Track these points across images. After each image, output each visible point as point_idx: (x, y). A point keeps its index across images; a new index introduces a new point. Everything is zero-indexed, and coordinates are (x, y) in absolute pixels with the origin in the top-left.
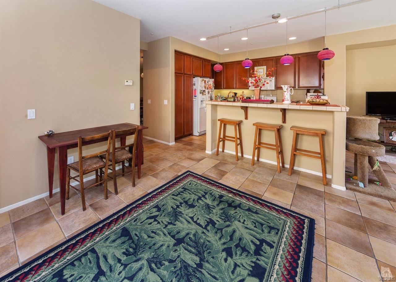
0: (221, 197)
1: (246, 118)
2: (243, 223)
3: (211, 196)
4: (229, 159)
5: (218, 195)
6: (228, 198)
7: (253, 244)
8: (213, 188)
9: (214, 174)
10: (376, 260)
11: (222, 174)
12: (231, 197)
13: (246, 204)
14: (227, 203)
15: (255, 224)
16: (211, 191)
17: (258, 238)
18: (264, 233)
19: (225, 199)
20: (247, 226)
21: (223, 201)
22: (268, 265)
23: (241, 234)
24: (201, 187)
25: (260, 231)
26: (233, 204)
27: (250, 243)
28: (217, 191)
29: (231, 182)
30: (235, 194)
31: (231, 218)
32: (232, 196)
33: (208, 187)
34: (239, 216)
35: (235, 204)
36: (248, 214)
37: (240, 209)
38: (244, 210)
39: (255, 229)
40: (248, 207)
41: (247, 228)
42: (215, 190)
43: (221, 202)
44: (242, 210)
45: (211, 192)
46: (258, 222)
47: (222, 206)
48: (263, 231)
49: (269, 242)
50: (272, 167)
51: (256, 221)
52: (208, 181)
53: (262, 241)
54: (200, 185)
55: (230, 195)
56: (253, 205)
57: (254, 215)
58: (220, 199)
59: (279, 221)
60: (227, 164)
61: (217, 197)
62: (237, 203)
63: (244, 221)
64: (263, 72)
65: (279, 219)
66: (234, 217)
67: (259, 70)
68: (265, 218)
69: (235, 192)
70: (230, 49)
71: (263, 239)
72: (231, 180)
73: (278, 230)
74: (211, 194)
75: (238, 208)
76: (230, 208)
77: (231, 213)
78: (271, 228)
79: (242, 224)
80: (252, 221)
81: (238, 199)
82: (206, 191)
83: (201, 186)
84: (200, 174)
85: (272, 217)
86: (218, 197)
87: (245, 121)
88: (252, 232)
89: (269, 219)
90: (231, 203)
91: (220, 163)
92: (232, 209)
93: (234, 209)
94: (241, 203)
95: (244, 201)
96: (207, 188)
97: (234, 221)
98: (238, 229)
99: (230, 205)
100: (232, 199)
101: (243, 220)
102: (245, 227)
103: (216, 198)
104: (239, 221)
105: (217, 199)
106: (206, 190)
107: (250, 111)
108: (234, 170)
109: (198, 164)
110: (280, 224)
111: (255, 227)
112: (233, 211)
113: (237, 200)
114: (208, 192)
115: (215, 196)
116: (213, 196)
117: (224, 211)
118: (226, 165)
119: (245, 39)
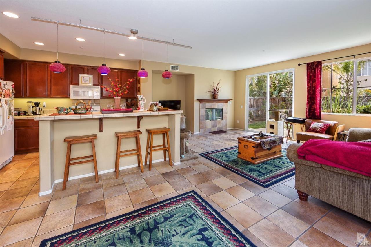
0: (132, 230)
1: (101, 130)
2: (177, 233)
3: (123, 240)
4: (86, 186)
5: (128, 231)
6: (140, 225)
7: (201, 241)
8: (113, 230)
9: (89, 214)
10: (224, 190)
11: (100, 206)
12: (141, 222)
13: (157, 216)
14: (145, 230)
15: (182, 225)
16: (114, 235)
17: (197, 233)
18: (194, 225)
19: (138, 229)
20: (182, 232)
21: (140, 233)
22: (221, 244)
23: (188, 245)
24: (97, 243)
25: (191, 227)
26: (151, 227)
27: (199, 242)
28: (122, 229)
29: (120, 208)
30: (139, 216)
31: (166, 240)
32: (140, 220)
33: (106, 235)
34: (168, 231)
35: (152, 224)
36: (169, 223)
37: (161, 225)
38: (163, 222)
39: (187, 228)
40: (163, 218)
41: (184, 234)
42: (118, 231)
43: (139, 236)
44: (163, 224)
45: (116, 236)
46: (182, 222)
47: (146, 239)
48: (191, 225)
49: (203, 228)
50: (132, 171)
51: (180, 222)
52: (94, 228)
53: (200, 232)
54: (93, 242)
55: (138, 221)
56: (162, 212)
57: (173, 219)
58: (135, 234)
59: (186, 208)
60: (89, 192)
61: (129, 234)
62: (151, 221)
63: (175, 230)
64: (89, 81)
65: (185, 206)
66: (167, 238)
67: (85, 78)
68: (180, 214)
69: (137, 214)
70: (45, 45)
71: (199, 230)
72: (118, 205)
73: (194, 214)
74: (119, 239)
75: (159, 226)
76: (153, 233)
77: (160, 236)
78: (191, 217)
79: (178, 235)
80: (178, 225)
81: (147, 218)
82: (110, 242)
83: (95, 242)
84: (71, 229)
85: (181, 209)
86: (131, 234)
87: (99, 134)
88: (189, 233)
89: (183, 212)
90: (149, 227)
91: (80, 196)
92: (156, 232)
93: (157, 230)
94: (155, 219)
95: (153, 215)
96: (105, 237)
97: (171, 240)
98: (181, 242)
99: (150, 230)
100: (144, 223)
101: (173, 231)
102: (182, 235)
103: (130, 238)
104: (174, 235)
105: (133, 237)
106: (108, 240)
107: (105, 122)
108: (105, 194)
109: (46, 219)
110: (189, 208)
111: (185, 227)
112: (159, 233)
113: (149, 219)
114: (114, 241)
115: (127, 237)
116: (124, 239)
117: (154, 241)
118: (91, 194)
119: (80, 40)
